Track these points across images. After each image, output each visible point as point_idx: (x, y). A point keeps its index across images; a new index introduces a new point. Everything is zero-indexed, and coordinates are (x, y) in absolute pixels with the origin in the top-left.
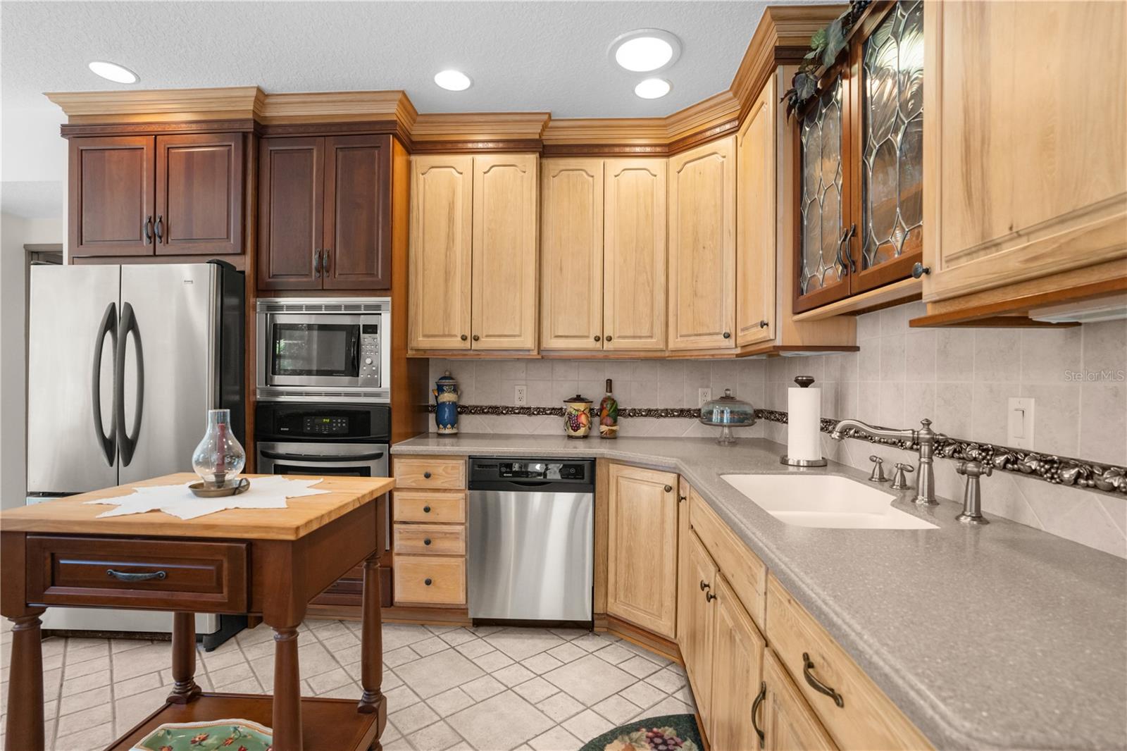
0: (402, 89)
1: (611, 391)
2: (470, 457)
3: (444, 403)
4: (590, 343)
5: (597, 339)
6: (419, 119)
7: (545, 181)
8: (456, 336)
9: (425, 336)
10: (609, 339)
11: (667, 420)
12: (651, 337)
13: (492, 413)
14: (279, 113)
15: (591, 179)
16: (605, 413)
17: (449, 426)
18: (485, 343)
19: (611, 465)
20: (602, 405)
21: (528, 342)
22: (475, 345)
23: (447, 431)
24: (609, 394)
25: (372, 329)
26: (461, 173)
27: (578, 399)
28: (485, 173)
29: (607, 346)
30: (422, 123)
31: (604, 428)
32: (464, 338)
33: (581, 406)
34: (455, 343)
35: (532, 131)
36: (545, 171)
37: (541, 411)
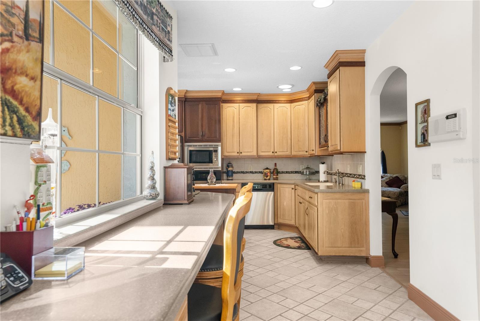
0: (223, 90)
1: (276, 166)
2: (242, 183)
3: (229, 170)
4: (271, 154)
5: (273, 152)
6: (224, 94)
7: (258, 110)
8: (235, 152)
9: (227, 152)
10: (276, 152)
11: (291, 174)
12: (287, 152)
13: (242, 173)
14: (189, 95)
15: (270, 109)
16: (274, 172)
17: (231, 177)
18: (243, 154)
19: (278, 185)
20: (274, 170)
21: (254, 153)
22: (241, 155)
23: (230, 178)
24: (276, 167)
25: (216, 151)
26: (236, 109)
27: (267, 169)
28: (242, 108)
29: (275, 154)
30: (225, 95)
31: (274, 177)
32: (238, 153)
33: (268, 171)
34: (235, 154)
35: (255, 98)
36: (258, 108)
37: (256, 172)
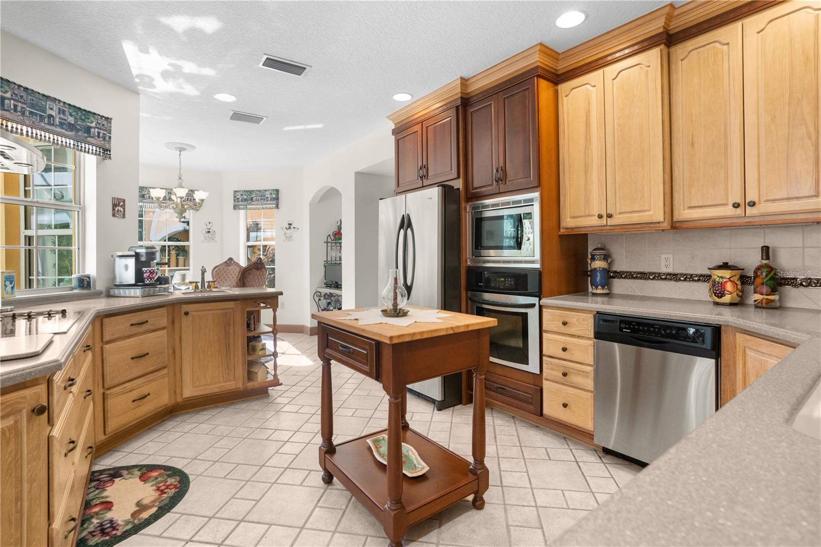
0: (539, 42)
1: (768, 258)
2: (598, 313)
3: (595, 269)
4: (729, 211)
5: (736, 206)
6: (561, 57)
7: (673, 67)
8: (594, 215)
9: (571, 217)
10: (752, 204)
13: (641, 278)
14: (476, 87)
15: (725, 47)
16: (758, 281)
17: (600, 287)
18: (618, 220)
19: (738, 334)
20: (755, 272)
21: (656, 213)
22: (611, 222)
23: (599, 291)
24: (765, 262)
25: (529, 216)
26: (595, 86)
27: (725, 266)
28: (614, 79)
29: (750, 211)
30: (563, 59)
31: (758, 297)
32: (600, 217)
33: (727, 274)
34: (594, 221)
35: (657, 26)
36: (673, 59)
37: (689, 278)
